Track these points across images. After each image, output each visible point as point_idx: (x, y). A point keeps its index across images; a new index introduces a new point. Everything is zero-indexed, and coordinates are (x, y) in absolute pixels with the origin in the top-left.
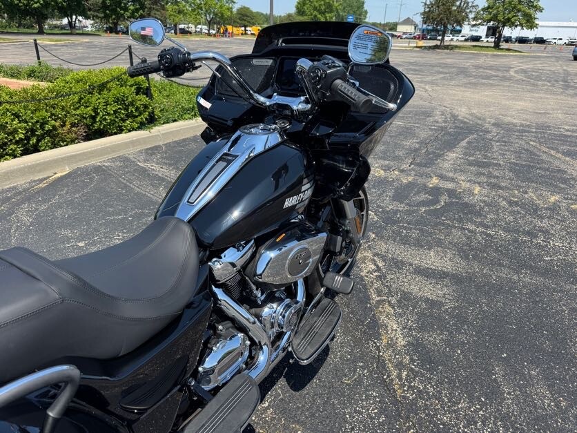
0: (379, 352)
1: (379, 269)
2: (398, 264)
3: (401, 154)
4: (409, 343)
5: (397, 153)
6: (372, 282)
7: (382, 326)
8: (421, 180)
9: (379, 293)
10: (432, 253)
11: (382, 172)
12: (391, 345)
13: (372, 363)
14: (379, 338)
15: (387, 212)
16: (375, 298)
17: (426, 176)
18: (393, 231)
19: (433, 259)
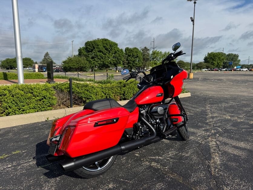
0: (209, 163)
1: (217, 144)
2: (226, 144)
3: (241, 112)
4: (222, 163)
5: (239, 112)
6: (213, 147)
7: (212, 158)
8: (247, 121)
9: (214, 150)
10: (242, 143)
11: (229, 117)
12: (215, 163)
13: (205, 166)
14: (210, 160)
15: (227, 129)
16: (212, 151)
17: (250, 120)
18: (227, 135)
19: (242, 145)
